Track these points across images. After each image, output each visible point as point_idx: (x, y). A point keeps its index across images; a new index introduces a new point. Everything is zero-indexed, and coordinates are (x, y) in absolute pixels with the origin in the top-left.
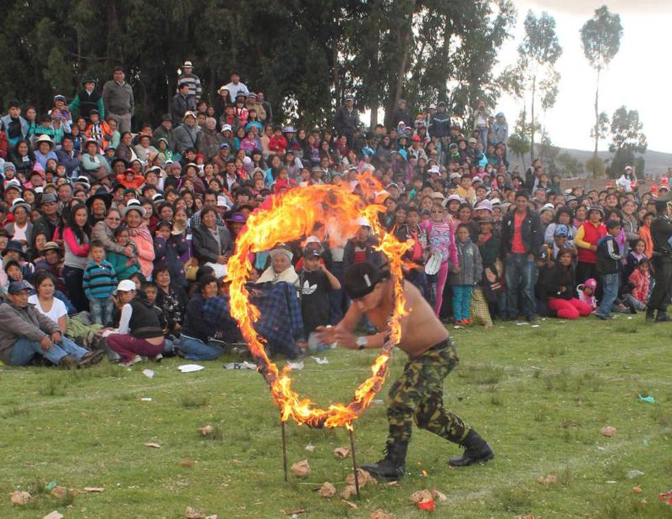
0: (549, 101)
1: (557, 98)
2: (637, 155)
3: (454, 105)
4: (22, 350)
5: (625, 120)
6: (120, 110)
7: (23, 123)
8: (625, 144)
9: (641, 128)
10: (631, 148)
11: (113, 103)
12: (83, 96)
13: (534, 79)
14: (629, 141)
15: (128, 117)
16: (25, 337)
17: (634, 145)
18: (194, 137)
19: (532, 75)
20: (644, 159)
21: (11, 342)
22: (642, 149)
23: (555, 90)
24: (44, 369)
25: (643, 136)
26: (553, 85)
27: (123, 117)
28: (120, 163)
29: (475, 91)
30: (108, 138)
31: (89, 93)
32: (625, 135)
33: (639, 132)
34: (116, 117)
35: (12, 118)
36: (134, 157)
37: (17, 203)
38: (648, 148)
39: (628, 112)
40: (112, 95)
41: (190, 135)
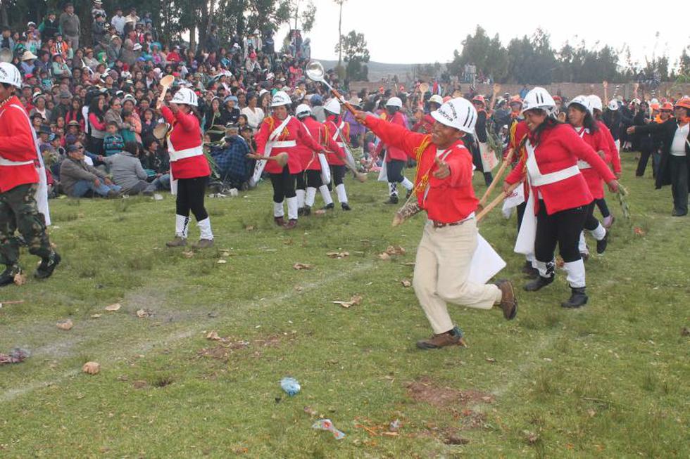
0: (308, 26)
1: (313, 24)
2: (363, 64)
3: (249, 29)
4: (81, 187)
5: (354, 40)
6: (72, 33)
7: (11, 41)
8: (355, 57)
9: (365, 45)
10: (359, 59)
11: (69, 29)
12: (47, 22)
13: (297, 11)
14: (357, 54)
15: (77, 38)
16: (84, 179)
17: (361, 57)
18: (118, 53)
19: (295, 7)
20: (368, 66)
21: (72, 183)
22: (366, 59)
23: (312, 19)
24: (100, 198)
25: (367, 52)
26: (311, 15)
27: (74, 38)
28: (77, 71)
29: (262, 18)
30: (67, 52)
31: (52, 21)
32: (355, 50)
33: (364, 48)
34: (70, 38)
35: (4, 38)
36: (84, 66)
37: (37, 96)
38: (370, 60)
39: (357, 35)
40: (66, 23)
41: (115, 51)
